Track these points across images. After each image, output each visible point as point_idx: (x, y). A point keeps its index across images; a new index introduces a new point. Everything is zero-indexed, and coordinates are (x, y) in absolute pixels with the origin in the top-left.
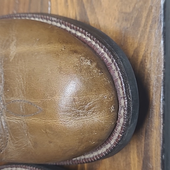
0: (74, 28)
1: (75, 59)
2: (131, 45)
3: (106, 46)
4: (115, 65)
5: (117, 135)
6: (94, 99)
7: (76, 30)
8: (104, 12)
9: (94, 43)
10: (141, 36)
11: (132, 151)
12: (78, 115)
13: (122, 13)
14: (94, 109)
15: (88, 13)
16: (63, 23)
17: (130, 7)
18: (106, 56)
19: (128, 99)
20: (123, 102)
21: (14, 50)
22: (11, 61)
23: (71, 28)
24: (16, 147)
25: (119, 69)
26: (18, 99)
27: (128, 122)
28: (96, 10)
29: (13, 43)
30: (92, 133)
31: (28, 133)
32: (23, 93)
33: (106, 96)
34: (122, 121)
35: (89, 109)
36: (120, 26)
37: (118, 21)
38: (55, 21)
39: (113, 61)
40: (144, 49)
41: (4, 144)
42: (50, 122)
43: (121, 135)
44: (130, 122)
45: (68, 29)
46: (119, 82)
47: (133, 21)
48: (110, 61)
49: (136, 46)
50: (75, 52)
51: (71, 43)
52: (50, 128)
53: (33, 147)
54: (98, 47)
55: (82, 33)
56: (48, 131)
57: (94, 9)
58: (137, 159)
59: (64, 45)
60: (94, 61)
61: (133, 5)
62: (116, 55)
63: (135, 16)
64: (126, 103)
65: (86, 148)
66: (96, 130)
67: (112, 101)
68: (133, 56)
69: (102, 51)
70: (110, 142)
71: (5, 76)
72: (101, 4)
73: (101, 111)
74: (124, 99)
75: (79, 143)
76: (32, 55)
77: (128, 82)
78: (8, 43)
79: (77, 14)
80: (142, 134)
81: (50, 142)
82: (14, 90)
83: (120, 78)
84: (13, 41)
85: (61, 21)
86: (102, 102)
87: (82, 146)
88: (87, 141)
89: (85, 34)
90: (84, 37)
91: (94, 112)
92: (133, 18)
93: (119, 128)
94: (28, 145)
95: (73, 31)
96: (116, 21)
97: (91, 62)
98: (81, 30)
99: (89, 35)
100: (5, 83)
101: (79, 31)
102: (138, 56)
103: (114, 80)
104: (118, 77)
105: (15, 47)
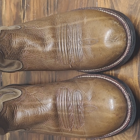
0: (109, 12)
1: (111, 21)
2: (133, 18)
3: (123, 17)
4: (126, 24)
5: (127, 51)
6: (118, 35)
7: (110, 12)
8: (122, 5)
9: (118, 17)
10: (138, 14)
11: (134, 64)
12: (112, 42)
13: (130, 5)
14: (118, 40)
15: (115, 6)
16: (104, 10)
17: (133, 2)
18: (123, 21)
19: (131, 36)
20: (129, 38)
21: (85, 20)
22: (85, 24)
23: (108, 12)
24: (86, 58)
25: (128, 25)
26: (88, 39)
27: (131, 45)
28: (118, 5)
29: (85, 18)
30: (117, 48)
31: (92, 52)
32: (90, 36)
33: (123, 35)
34: (129, 45)
35: (116, 39)
36: (129, 11)
37: (128, 9)
38: (101, 9)
39: (125, 22)
40: (139, 20)
41: (81, 58)
42: (101, 45)
43: (128, 51)
44: (132, 45)
45: (107, 12)
46: (128, 30)
47: (134, 8)
48: (124, 22)
49: (135, 19)
50: (111, 19)
51: (109, 16)
52: (101, 48)
53: (94, 57)
54: (120, 18)
55: (113, 13)
56: (100, 49)
57: (117, 4)
58: (136, 67)
59: (106, 17)
60: (118, 22)
61: (134, 1)
62: (127, 20)
63: (135, 6)
64: (130, 37)
65: (115, 56)
66: (119, 48)
67: (125, 37)
68: (134, 23)
69: (121, 19)
70: (124, 55)
71: (82, 31)
72: (120, 2)
73: (121, 40)
74: (130, 36)
75: (112, 53)
76: (94, 21)
77: (131, 30)
78: (83, 18)
79: (110, 7)
80: (138, 56)
81: (101, 54)
82: (87, 35)
83: (128, 28)
84: (85, 17)
85: (104, 9)
86: (121, 37)
87: (113, 55)
88: (115, 52)
89: (114, 14)
90: (114, 15)
91: (118, 41)
92: (134, 7)
93: (128, 48)
94: (91, 57)
95: (109, 13)
96: (127, 9)
97: (117, 23)
98: (112, 12)
99: (116, 13)
100: (82, 33)
101: (111, 12)
102: (136, 23)
103: (126, 29)
104: (127, 28)
105: (86, 19)
